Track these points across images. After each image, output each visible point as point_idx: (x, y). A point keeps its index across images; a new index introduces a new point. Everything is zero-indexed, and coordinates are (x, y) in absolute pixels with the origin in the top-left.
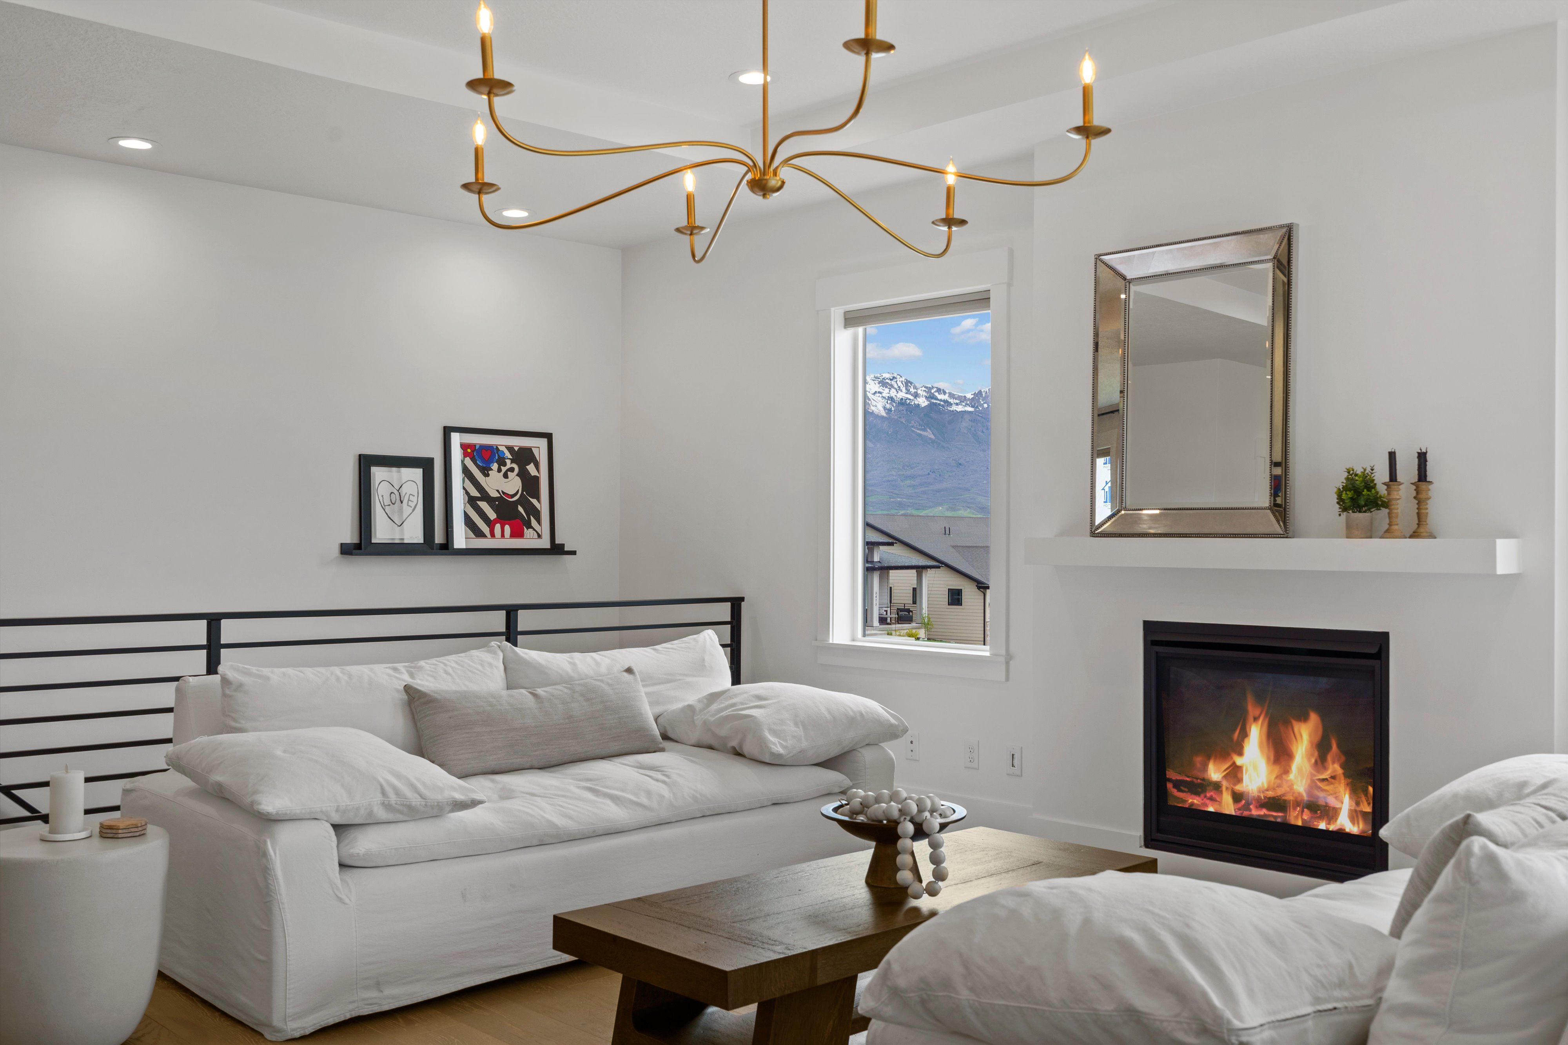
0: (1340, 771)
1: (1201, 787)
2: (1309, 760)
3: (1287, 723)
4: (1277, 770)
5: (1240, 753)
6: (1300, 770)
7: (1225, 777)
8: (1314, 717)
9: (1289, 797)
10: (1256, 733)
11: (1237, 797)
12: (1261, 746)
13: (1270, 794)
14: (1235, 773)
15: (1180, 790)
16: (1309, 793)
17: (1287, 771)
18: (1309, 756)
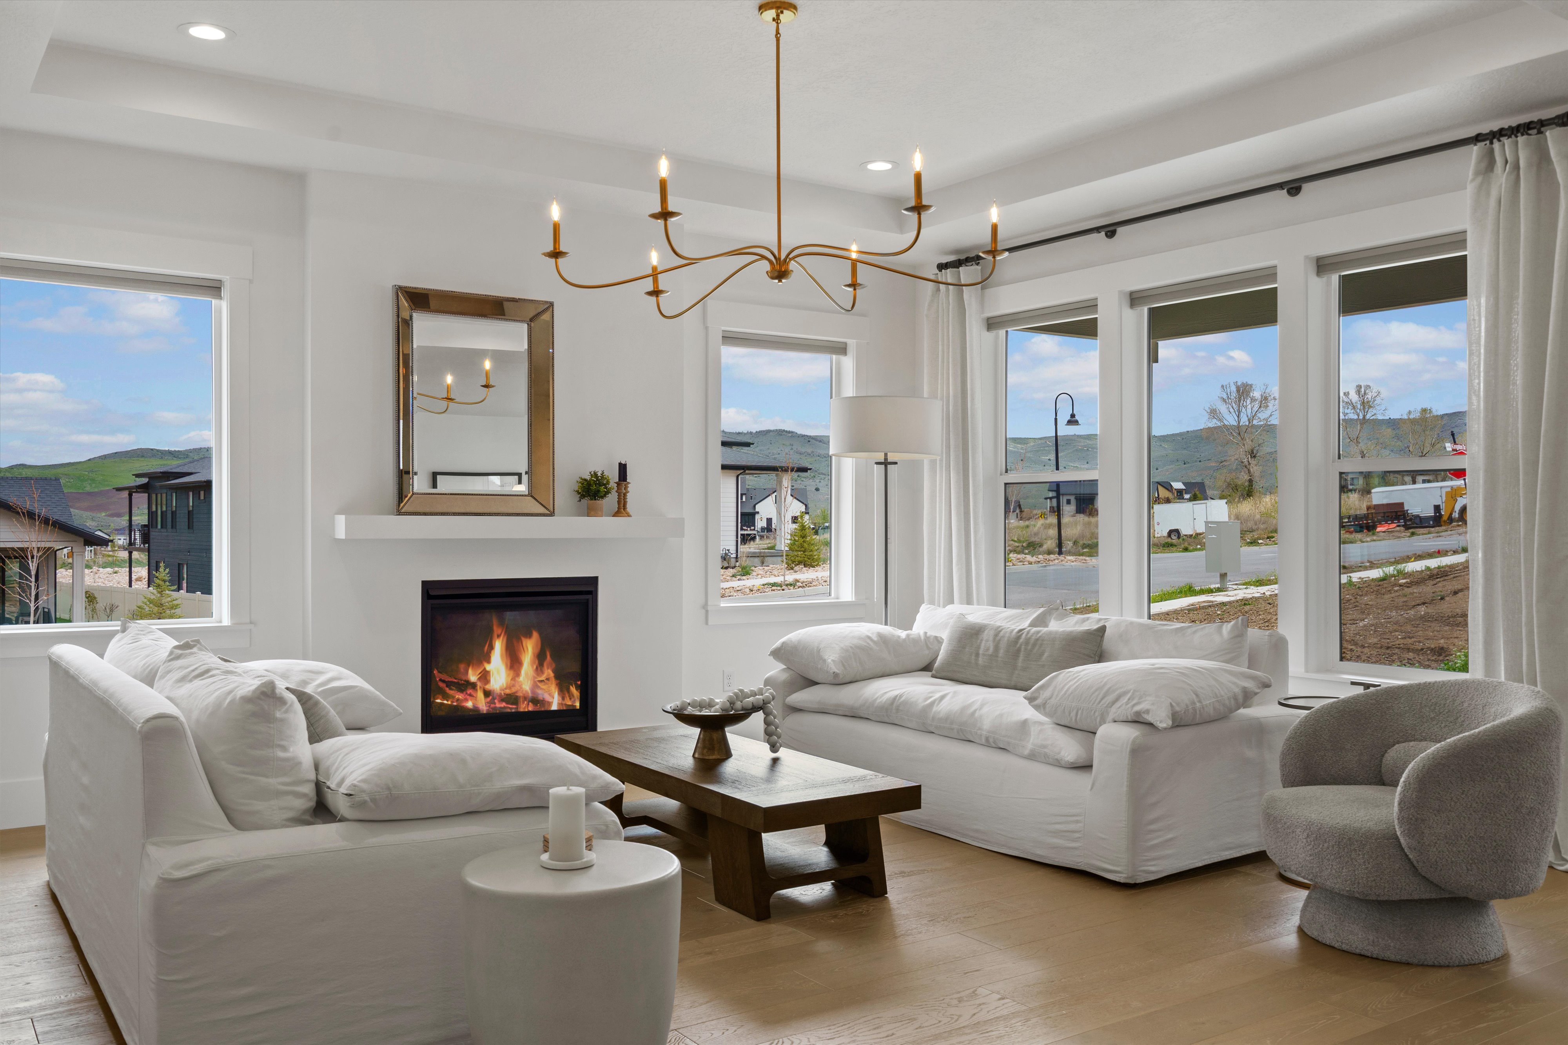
0: (552, 675)
1: (466, 686)
2: (533, 667)
3: (519, 640)
4: (512, 673)
5: (489, 662)
6: (526, 674)
7: (479, 679)
8: (535, 635)
9: (520, 694)
10: (499, 646)
11: (487, 694)
12: (502, 656)
13: (508, 691)
14: (485, 676)
15: (451, 689)
16: (533, 692)
17: (518, 674)
18: (532, 663)
